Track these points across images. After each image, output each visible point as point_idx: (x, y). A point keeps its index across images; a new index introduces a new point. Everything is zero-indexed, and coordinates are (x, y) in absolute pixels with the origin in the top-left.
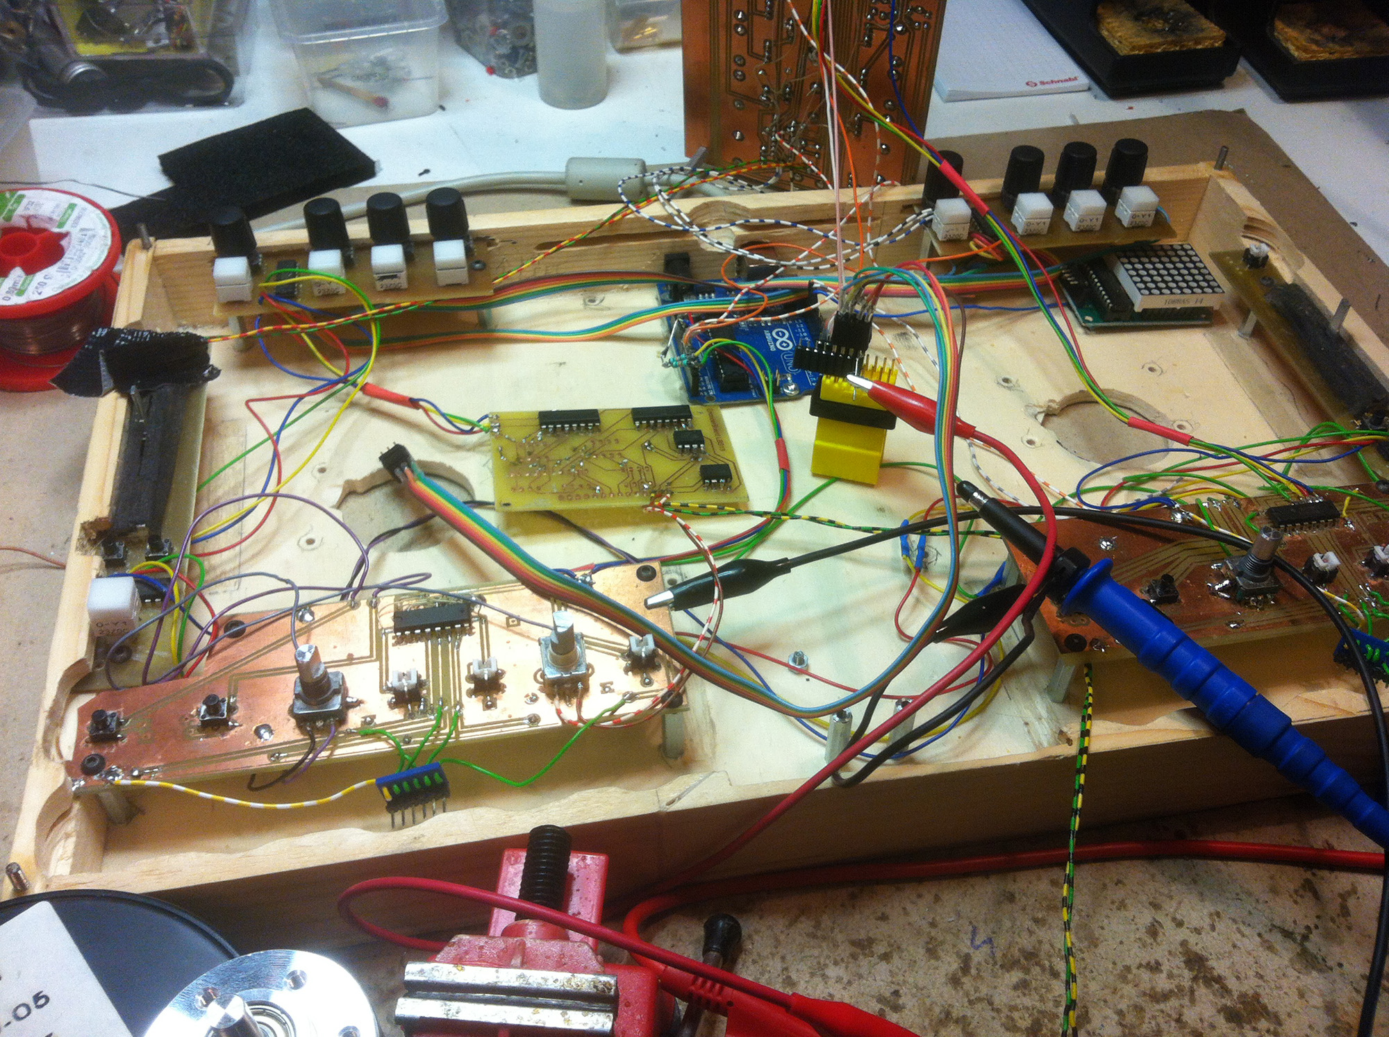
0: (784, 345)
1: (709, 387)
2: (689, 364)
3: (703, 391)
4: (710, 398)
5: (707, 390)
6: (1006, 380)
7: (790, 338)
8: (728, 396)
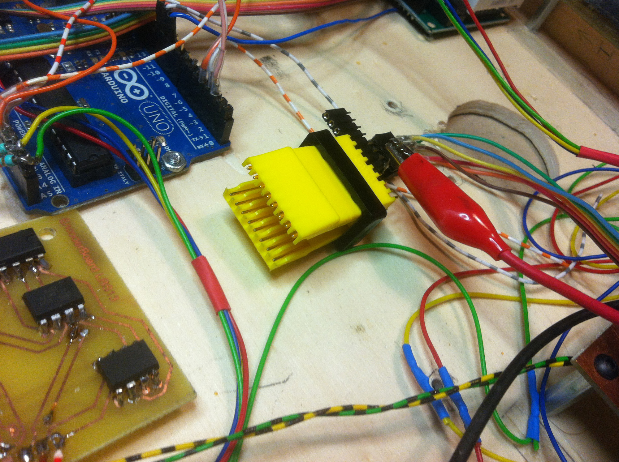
0: (137, 91)
1: (52, 180)
2: (16, 162)
3: (45, 190)
4: (60, 201)
5: (50, 187)
6: (390, 104)
7: (139, 81)
8: (88, 191)
